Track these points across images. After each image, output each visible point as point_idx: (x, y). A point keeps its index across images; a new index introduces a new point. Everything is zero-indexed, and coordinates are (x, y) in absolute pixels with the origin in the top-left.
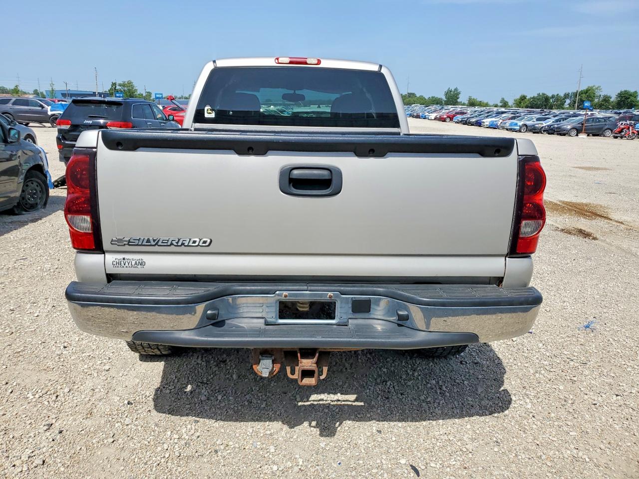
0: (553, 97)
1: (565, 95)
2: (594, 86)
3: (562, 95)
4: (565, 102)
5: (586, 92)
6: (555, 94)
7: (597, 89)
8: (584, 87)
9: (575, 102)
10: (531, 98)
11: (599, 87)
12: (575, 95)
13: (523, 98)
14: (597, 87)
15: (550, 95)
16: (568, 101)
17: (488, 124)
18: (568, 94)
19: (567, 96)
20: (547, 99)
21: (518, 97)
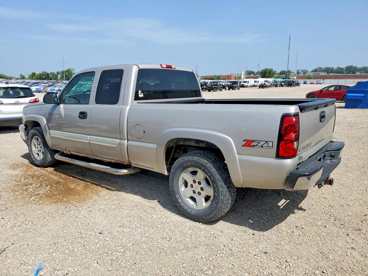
0: (51, 73)
1: (57, 73)
2: (71, 68)
3: (56, 72)
4: (58, 76)
5: (68, 71)
6: (52, 72)
7: (72, 70)
8: (66, 69)
9: (63, 77)
10: (38, 74)
11: (73, 69)
12: (63, 72)
13: (34, 74)
14: (72, 69)
15: (49, 73)
16: (59, 76)
17: (35, 90)
18: (59, 72)
19: (58, 73)
20: (48, 75)
21: (31, 73)
